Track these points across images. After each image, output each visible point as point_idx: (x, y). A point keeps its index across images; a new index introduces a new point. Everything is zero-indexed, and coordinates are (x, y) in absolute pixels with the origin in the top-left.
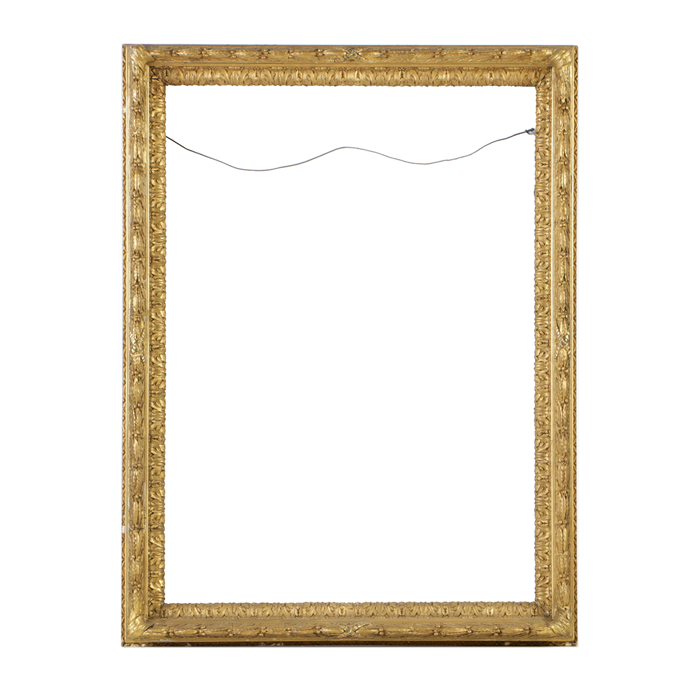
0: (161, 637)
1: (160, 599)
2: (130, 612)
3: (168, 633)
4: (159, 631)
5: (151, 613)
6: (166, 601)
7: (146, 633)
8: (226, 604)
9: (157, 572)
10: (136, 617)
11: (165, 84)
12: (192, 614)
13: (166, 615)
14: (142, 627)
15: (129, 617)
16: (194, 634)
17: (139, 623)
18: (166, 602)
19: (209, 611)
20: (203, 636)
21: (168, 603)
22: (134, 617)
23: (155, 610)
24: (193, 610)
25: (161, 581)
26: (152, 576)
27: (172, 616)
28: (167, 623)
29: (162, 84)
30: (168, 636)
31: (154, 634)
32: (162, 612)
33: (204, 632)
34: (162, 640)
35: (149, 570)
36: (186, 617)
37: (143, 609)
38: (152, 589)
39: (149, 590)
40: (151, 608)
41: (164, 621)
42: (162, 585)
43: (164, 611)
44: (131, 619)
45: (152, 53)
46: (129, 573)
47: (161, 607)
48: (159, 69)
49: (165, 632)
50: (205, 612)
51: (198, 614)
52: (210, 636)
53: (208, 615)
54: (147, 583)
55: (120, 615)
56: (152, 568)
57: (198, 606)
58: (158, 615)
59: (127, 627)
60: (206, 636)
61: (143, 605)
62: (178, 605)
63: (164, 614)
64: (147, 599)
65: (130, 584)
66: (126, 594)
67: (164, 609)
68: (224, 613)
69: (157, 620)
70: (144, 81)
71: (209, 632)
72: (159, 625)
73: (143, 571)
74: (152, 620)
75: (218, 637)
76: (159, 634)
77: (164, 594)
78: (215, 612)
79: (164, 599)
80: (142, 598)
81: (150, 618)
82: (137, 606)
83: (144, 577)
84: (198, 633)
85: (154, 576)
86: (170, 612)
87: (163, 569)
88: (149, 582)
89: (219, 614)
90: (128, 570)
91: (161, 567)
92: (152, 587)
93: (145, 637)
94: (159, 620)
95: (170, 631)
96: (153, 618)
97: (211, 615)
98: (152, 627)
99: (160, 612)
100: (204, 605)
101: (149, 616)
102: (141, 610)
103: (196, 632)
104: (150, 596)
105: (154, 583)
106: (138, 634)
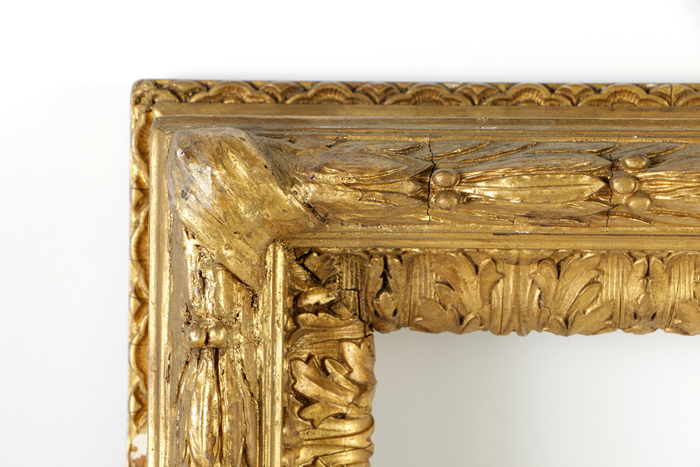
11: (373, 322)
29: (353, 330)
45: (309, 191)
48: (344, 256)
70: (254, 342)
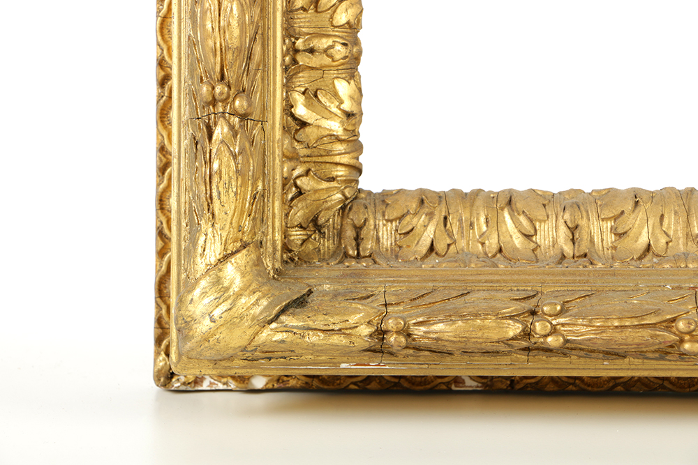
0: (347, 353)
1: (341, 172)
2: (194, 229)
3: (381, 333)
4: (335, 321)
5: (297, 235)
6: (370, 182)
7: (270, 335)
8: (652, 196)
9: (324, 43)
10: (226, 258)
12: (492, 243)
13: (368, 246)
14: (255, 304)
15: (189, 253)
16: (507, 342)
17: (238, 283)
18: (365, 183)
19: (573, 229)
20: (548, 350)
21: (377, 189)
22: (214, 251)
23: (314, 224)
24: (494, 222)
25: (343, 87)
26: (302, 59)
27: (396, 252)
28: (374, 284)
30: (379, 344)
31: (313, 338)
32: (350, 233)
33: (554, 331)
34: (346, 367)
35: (290, 33)
36: (463, 258)
37: (260, 219)
38: (303, 124)
39: (286, 129)
40: (299, 213)
41: (358, 275)
42: (347, 106)
43: (358, 229)
44: (201, 265)
46: (192, 44)
47: (345, 209)
49: (365, 330)
50: (552, 234)
51: (518, 241)
52: (587, 351)
53: (568, 249)
54: (279, 94)
55: (150, 243)
56: (303, 22)
57: (519, 205)
58: (328, 245)
59: (181, 301)
60: (568, 349)
61: (259, 199)
62: (423, 199)
63: (358, 239)
64: (280, 169)
65: (193, 95)
66: (179, 145)
67: (357, 216)
68: (643, 240)
69: (325, 271)
71: (581, 331)
72: (336, 295)
73: (259, 33)
74: (303, 272)
75: (623, 356)
76: (336, 339)
77: (357, 148)
78: (599, 232)
79: (359, 170)
80: (253, 164)
81: (292, 258)
82: (227, 204)
83: (264, 63)
84: (527, 334)
85: (314, 61)
86: (386, 234)
87: (353, 28)
88: (288, 87)
89: (626, 243)
90: (187, 29)
91: (342, 17)
92: (301, 111)
93: (269, 354)
94: (334, 268)
95: (391, 324)
96: (304, 260)
97: (584, 248)
98: (300, 303)
99: (340, 234)
100: (547, 201)
101: (286, 248)
102: (247, 224)
103: (514, 329)
104: (292, 157)
105: (312, 96)
106: (236, 339)
